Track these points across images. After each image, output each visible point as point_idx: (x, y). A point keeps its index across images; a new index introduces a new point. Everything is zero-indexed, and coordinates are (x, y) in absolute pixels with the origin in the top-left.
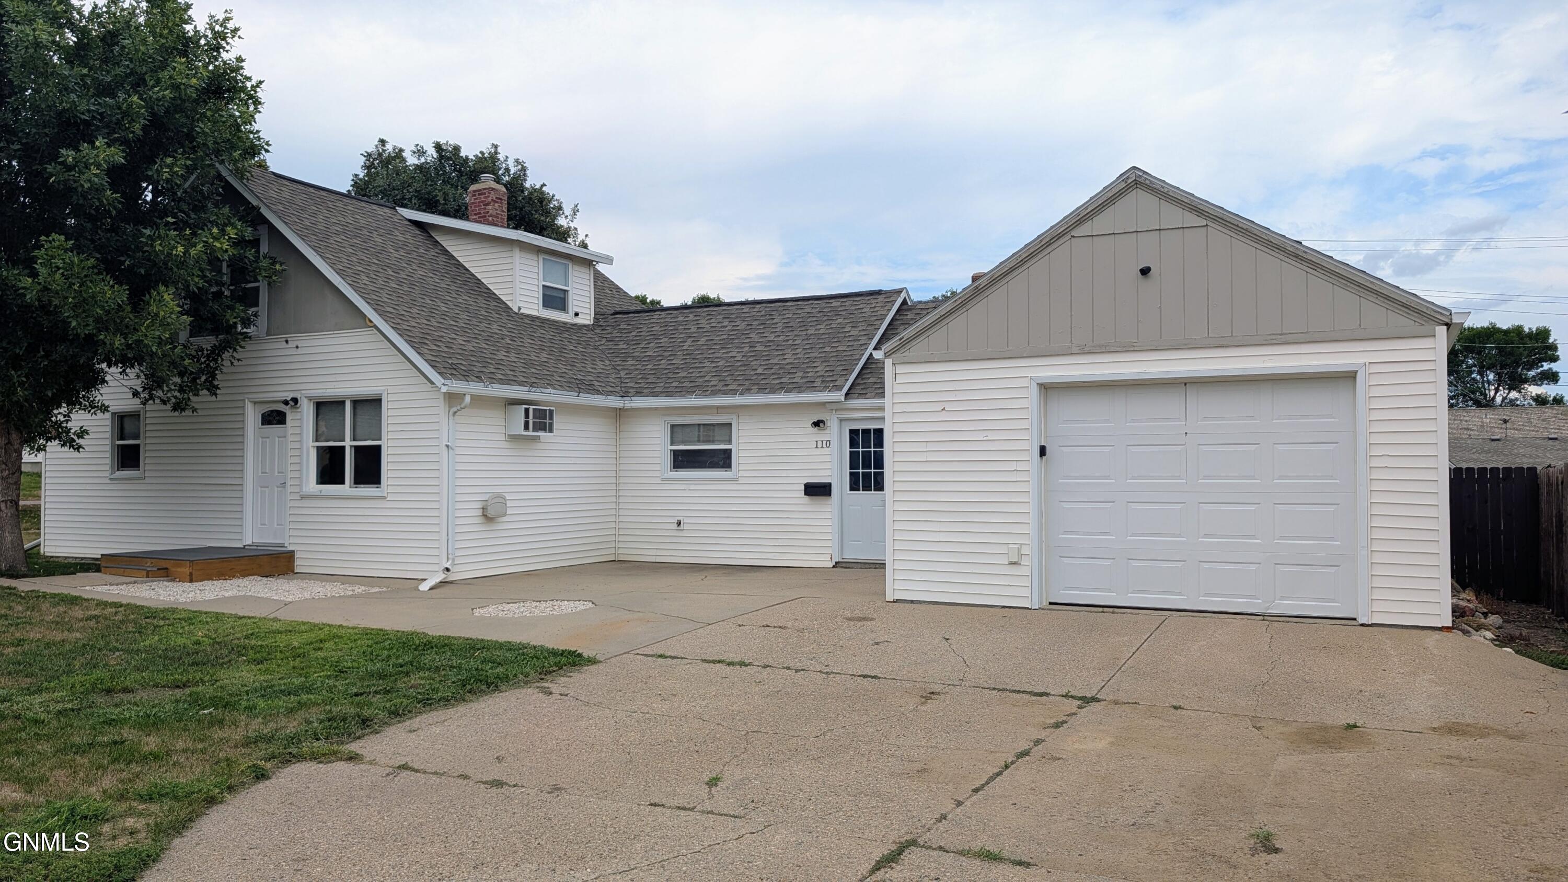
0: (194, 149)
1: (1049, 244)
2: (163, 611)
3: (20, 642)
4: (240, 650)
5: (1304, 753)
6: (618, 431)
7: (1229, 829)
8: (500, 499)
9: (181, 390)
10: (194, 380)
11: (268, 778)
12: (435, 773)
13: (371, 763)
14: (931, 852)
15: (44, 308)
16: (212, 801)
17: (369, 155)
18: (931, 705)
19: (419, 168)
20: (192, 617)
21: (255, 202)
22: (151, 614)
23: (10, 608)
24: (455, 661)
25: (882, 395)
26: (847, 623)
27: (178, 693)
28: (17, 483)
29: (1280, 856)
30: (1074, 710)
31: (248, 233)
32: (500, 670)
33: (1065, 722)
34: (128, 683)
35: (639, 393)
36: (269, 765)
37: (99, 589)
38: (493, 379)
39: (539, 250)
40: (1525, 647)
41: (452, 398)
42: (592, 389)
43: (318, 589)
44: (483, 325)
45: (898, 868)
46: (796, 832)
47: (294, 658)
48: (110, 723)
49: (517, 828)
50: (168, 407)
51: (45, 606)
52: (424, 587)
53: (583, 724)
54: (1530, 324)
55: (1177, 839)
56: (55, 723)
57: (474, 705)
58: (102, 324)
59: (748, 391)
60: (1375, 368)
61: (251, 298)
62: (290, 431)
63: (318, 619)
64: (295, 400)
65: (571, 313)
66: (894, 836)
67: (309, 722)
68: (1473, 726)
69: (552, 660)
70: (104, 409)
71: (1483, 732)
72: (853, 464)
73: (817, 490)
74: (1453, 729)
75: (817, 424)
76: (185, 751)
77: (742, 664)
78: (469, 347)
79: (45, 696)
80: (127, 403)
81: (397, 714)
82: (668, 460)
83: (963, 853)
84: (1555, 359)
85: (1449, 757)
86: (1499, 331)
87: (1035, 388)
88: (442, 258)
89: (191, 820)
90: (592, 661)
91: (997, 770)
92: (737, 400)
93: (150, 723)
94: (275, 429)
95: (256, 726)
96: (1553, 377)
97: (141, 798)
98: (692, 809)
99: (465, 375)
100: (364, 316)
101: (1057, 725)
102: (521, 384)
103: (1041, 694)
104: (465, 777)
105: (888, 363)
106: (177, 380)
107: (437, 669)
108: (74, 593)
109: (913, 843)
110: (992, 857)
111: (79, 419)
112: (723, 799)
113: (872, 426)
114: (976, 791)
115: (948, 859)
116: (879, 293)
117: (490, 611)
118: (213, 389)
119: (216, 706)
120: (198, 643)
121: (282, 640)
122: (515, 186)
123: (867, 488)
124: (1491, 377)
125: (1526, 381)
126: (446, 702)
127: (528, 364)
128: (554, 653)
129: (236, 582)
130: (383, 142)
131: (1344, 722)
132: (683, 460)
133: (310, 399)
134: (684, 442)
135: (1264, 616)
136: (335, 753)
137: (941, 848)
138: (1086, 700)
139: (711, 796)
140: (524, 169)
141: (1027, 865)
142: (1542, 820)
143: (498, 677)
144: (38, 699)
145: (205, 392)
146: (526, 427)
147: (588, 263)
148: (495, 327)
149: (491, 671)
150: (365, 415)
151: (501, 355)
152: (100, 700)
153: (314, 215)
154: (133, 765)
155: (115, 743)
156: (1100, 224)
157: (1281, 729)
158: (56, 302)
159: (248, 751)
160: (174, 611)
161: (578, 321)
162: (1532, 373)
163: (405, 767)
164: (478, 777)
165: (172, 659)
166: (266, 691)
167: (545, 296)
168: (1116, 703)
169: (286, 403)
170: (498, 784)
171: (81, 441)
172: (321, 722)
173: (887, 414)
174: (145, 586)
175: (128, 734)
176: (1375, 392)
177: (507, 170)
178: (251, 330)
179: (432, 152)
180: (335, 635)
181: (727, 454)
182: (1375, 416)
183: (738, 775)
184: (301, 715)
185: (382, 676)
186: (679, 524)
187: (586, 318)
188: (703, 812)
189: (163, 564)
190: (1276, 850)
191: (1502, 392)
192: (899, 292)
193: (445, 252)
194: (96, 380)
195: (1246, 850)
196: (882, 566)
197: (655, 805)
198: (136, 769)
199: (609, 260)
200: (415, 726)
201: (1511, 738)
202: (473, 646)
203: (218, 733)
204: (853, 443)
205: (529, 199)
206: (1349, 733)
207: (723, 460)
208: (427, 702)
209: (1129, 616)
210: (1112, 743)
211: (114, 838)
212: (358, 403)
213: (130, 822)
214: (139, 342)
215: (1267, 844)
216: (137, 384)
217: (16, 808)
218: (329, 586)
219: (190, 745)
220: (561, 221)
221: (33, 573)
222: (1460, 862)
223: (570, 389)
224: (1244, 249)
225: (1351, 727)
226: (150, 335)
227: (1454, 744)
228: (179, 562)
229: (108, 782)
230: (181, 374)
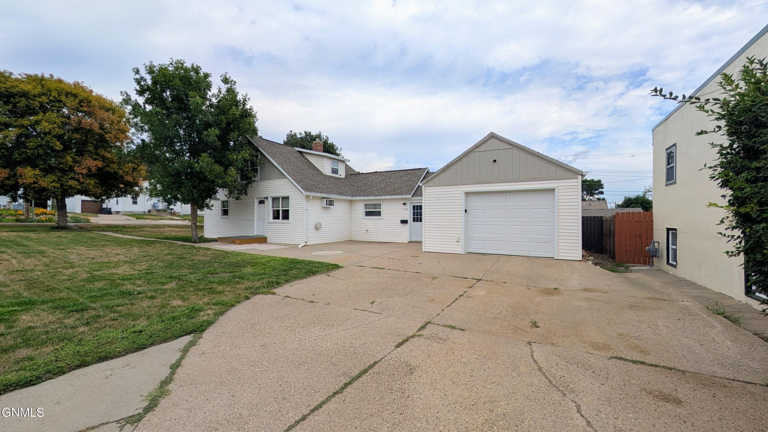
0: (240, 131)
1: (468, 154)
2: (231, 252)
3: (193, 260)
4: (249, 263)
5: (543, 296)
6: (351, 206)
7: (523, 320)
8: (320, 224)
9: (238, 194)
10: (241, 192)
11: (250, 299)
12: (295, 298)
13: (278, 295)
14: (435, 326)
15: (201, 172)
16: (233, 306)
17: (288, 135)
18: (435, 281)
19: (301, 138)
20: (238, 254)
21: (256, 145)
22: (227, 253)
23: (192, 251)
24: (305, 267)
25: (422, 196)
26: (411, 258)
27: (231, 274)
28: (196, 219)
29: (540, 329)
30: (475, 283)
31: (254, 153)
32: (317, 269)
33: (472, 286)
34: (218, 272)
35: (356, 196)
36: (250, 295)
37: (216, 246)
38: (318, 192)
39: (331, 158)
40: (602, 267)
41: (307, 197)
42: (344, 195)
43: (273, 247)
44: (316, 178)
45: (425, 330)
46: (396, 318)
47: (263, 265)
48: (211, 283)
49: (316, 316)
50: (235, 199)
51: (201, 251)
52: (300, 247)
53: (338, 285)
54: (596, 179)
55: (508, 323)
56: (196, 282)
57: (309, 279)
58: (216, 177)
59: (385, 195)
60: (560, 188)
61: (256, 171)
62: (266, 206)
63: (270, 255)
64: (267, 198)
65: (339, 175)
66: (424, 320)
67: (263, 283)
68: (592, 289)
69: (331, 267)
70: (219, 200)
71: (595, 291)
72: (414, 215)
73: (404, 222)
74: (586, 290)
75: (404, 204)
76: (228, 291)
77: (382, 269)
78: (312, 183)
79: (195, 275)
80: (225, 199)
81: (287, 281)
82: (364, 213)
83: (445, 326)
84: (603, 188)
85: (586, 298)
86: (587, 180)
87: (464, 193)
88: (306, 160)
89: (226, 311)
90: (342, 267)
91: (454, 300)
92: (383, 197)
93: (221, 283)
94: (262, 205)
95: (249, 284)
96: (602, 193)
97: (213, 305)
98: (366, 311)
99: (311, 191)
100: (285, 175)
101: (471, 287)
102: (325, 193)
103: (466, 278)
104: (303, 300)
105: (423, 186)
106: (237, 192)
107: (300, 269)
108: (209, 247)
109: (430, 322)
110: (453, 328)
111: (213, 202)
112: (375, 308)
113: (419, 204)
114: (448, 306)
115: (440, 328)
116: (421, 169)
117: (316, 253)
118: (246, 194)
119: (239, 278)
120: (238, 261)
121: (260, 260)
122: (325, 143)
123: (417, 221)
124: (585, 193)
125: (595, 194)
126: (301, 278)
127: (327, 188)
128: (332, 265)
129: (251, 245)
130: (291, 131)
131: (553, 287)
132: (368, 214)
133: (271, 197)
134: (368, 209)
135: (528, 257)
136: (269, 292)
137: (438, 324)
138: (479, 280)
139: (372, 307)
140: (328, 138)
141: (464, 330)
142: (618, 318)
143: (316, 271)
144: (193, 275)
145: (244, 195)
146: (327, 205)
147: (343, 162)
148: (319, 178)
149: (314, 270)
150: (285, 202)
151: (320, 186)
152: (209, 276)
153: (272, 149)
154: (214, 295)
155: (210, 288)
156: (482, 148)
157: (535, 289)
158: (204, 171)
159: (245, 291)
160: (234, 252)
161: (341, 177)
162: (596, 192)
163: (287, 297)
164: (307, 300)
165: (231, 265)
166: (253, 274)
167: (332, 170)
168: (487, 281)
169: (265, 198)
170: (312, 302)
171: (212, 208)
172: (266, 283)
173: (423, 201)
174: (228, 246)
175: (214, 286)
176: (560, 194)
177: (323, 138)
178: (256, 179)
179: (304, 134)
180: (274, 259)
181: (380, 212)
182: (560, 201)
183: (380, 300)
184: (262, 281)
185: (285, 271)
186: (367, 231)
187: (343, 176)
188: (369, 312)
189: (233, 240)
190: (538, 327)
191: (588, 197)
192: (426, 168)
193: (306, 159)
194: (215, 192)
195: (529, 327)
196: (421, 242)
197: (355, 309)
198: (214, 296)
199: (349, 161)
200: (292, 285)
201: (604, 293)
202: (310, 262)
203: (239, 286)
204: (414, 209)
205: (329, 146)
206: (555, 291)
207: (379, 214)
208: (296, 278)
209: (489, 256)
210: (486, 293)
211: (203, 316)
212: (283, 198)
213: (209, 312)
214: (225, 181)
215: (535, 325)
216: (227, 193)
217: (179, 307)
218: (275, 246)
219: (230, 289)
220: (338, 152)
221: (200, 242)
222: (595, 332)
223: (339, 195)
224: (523, 154)
225: (556, 289)
226: (228, 179)
227: (587, 294)
228: (237, 240)
229: (206, 300)
230: (238, 190)
